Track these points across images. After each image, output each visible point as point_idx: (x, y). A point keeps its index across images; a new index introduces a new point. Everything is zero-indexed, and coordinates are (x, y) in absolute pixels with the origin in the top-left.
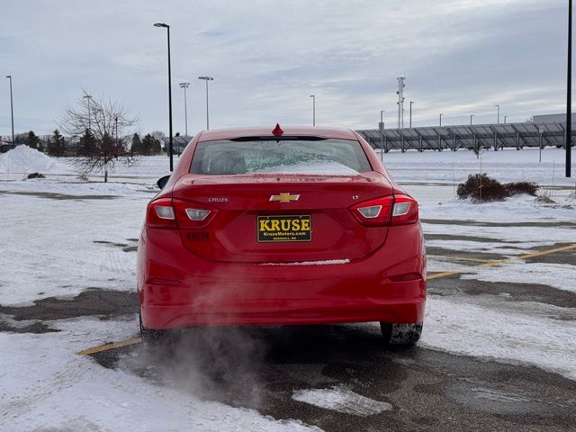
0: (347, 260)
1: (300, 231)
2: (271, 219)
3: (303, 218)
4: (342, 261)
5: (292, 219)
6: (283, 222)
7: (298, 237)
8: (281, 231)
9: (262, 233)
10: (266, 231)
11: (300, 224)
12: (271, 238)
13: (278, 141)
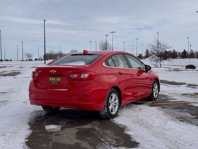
0: (67, 90)
1: (58, 81)
2: (52, 77)
3: (59, 77)
4: (65, 90)
5: (57, 77)
6: (55, 78)
7: (57, 82)
8: (54, 80)
9: (50, 81)
10: (51, 80)
11: (58, 79)
12: (51, 82)
13: (85, 55)
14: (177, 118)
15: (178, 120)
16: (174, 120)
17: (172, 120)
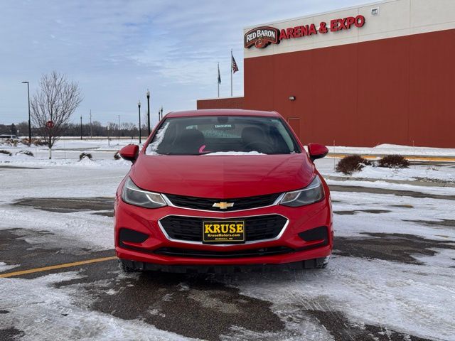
14: (54, 234)
15: (52, 231)
16: (58, 231)
17: (62, 231)
